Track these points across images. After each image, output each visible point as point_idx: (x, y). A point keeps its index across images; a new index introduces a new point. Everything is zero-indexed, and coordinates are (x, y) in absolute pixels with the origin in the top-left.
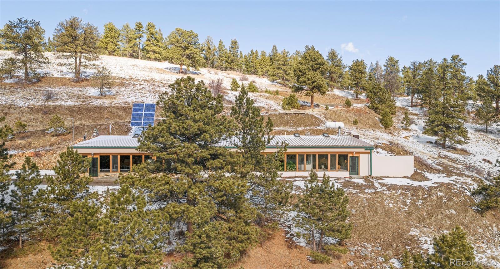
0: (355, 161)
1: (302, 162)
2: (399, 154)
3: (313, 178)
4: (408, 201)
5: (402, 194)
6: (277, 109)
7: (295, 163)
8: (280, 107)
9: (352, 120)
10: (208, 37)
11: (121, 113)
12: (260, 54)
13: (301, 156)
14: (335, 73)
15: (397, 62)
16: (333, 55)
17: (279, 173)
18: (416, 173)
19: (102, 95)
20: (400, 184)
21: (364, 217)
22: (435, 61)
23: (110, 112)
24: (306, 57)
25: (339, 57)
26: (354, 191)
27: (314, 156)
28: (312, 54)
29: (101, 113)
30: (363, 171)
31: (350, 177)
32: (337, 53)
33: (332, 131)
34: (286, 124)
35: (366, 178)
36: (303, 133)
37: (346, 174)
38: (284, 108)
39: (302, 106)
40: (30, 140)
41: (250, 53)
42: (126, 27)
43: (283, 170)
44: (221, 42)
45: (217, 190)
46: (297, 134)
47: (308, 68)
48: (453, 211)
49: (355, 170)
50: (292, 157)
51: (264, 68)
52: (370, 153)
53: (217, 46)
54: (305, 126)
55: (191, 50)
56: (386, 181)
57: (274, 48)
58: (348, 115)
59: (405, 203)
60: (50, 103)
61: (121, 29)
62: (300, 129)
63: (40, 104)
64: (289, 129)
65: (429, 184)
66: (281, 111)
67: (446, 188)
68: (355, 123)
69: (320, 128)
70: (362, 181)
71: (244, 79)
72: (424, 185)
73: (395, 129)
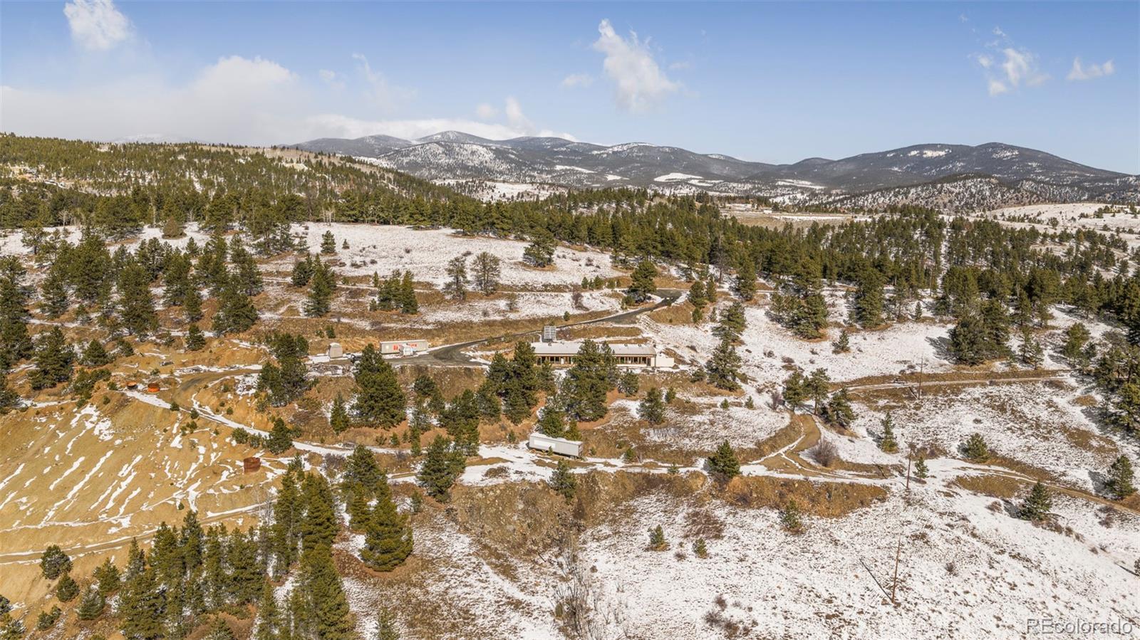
0: (649, 360)
1: (627, 360)
2: (671, 355)
4: (664, 377)
6: (618, 310)
7: (624, 360)
8: (620, 307)
9: (670, 318)
11: (528, 324)
13: (627, 357)
18: (675, 365)
19: (511, 308)
20: (665, 370)
21: (646, 383)
23: (522, 323)
26: (645, 374)
27: (633, 357)
29: (518, 325)
30: (652, 365)
31: (646, 368)
33: (645, 340)
34: (621, 335)
35: (653, 368)
36: (629, 342)
37: (645, 365)
38: (622, 308)
39: (636, 302)
43: (618, 364)
46: (626, 342)
48: (681, 382)
49: (649, 364)
50: (622, 358)
54: (632, 336)
56: (661, 369)
58: (668, 314)
60: (487, 318)
62: (629, 338)
63: (483, 319)
64: (623, 338)
65: (678, 370)
66: (621, 312)
67: (683, 372)
68: (671, 321)
69: (640, 337)
70: (650, 369)
71: (589, 263)
72: (674, 371)
73: (704, 322)
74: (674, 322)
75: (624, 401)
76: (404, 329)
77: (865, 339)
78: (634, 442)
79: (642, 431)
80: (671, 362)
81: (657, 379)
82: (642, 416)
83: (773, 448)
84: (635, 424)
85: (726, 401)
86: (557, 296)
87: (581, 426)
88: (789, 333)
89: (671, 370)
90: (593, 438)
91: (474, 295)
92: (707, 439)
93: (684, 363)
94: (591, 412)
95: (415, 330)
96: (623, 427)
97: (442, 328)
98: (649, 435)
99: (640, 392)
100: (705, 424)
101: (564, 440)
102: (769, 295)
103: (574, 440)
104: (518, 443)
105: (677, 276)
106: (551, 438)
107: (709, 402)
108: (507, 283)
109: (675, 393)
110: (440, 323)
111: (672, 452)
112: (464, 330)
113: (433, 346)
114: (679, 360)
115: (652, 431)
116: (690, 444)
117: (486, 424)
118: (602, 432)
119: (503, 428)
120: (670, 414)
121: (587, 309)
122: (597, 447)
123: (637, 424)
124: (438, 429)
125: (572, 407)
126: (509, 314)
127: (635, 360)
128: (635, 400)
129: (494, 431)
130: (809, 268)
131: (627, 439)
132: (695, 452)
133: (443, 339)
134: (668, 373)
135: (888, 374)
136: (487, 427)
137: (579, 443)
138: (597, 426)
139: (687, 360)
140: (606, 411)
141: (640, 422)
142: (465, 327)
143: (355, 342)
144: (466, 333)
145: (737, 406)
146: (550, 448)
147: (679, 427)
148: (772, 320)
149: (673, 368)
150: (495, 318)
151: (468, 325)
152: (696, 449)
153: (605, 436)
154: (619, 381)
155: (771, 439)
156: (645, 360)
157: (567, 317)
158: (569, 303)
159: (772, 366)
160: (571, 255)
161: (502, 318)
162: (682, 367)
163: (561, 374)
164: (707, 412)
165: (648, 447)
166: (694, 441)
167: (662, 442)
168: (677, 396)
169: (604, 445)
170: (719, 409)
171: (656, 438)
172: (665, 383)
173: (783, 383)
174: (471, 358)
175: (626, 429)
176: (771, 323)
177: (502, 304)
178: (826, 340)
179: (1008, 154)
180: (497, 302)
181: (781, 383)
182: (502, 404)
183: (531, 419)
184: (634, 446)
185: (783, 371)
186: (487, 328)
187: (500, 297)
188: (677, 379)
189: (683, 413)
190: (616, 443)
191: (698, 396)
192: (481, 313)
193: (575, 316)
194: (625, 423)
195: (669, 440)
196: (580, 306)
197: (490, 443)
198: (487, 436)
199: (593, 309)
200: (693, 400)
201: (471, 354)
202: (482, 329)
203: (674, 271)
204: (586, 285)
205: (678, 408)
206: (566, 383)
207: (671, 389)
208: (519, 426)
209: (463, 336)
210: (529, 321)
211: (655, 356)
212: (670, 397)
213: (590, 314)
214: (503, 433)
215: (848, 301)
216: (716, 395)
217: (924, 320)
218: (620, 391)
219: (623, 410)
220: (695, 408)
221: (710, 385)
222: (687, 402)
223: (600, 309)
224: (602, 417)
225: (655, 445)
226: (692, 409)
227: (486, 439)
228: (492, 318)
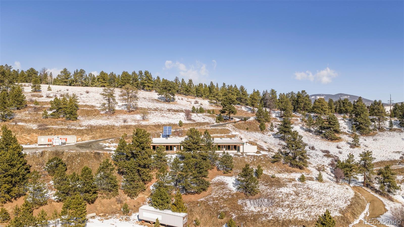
0: (239, 147)
1: (222, 148)
2: (254, 145)
3: (224, 153)
4: (252, 160)
5: (251, 157)
6: (214, 122)
7: (220, 148)
8: (215, 121)
9: (246, 127)
10: (176, 77)
11: (154, 128)
12: (204, 85)
13: (222, 146)
14: (243, 98)
15: (276, 92)
16: (242, 88)
17: (215, 151)
18: (258, 151)
19: (144, 119)
20: (251, 155)
21: (239, 163)
22: (294, 92)
23: (150, 127)
24: (227, 98)
25: (245, 90)
26: (237, 157)
27: (226, 146)
28: (230, 97)
29: (146, 128)
30: (241, 150)
31: (237, 153)
32: (244, 88)
33: (234, 136)
34: (217, 133)
35: (242, 153)
36: (223, 137)
37: (236, 151)
38: (216, 122)
39: (225, 120)
40: (129, 140)
41: (198, 85)
42: (134, 73)
43: (217, 150)
44: (183, 79)
45: (202, 155)
46: (221, 137)
47: (228, 103)
48: (264, 162)
49: (239, 150)
50: (219, 146)
51: (206, 94)
52: (243, 145)
53: (181, 82)
54: (224, 134)
55: (172, 91)
56: (248, 154)
57: (212, 83)
58: (245, 125)
59: (251, 160)
60: (126, 124)
61: (131, 74)
62: (222, 135)
63: (123, 124)
64: (219, 135)
65: (260, 154)
66: (216, 124)
67: (265, 156)
68: (247, 129)
69: (230, 134)
70: (240, 154)
71: (196, 102)
72: (258, 155)
73: (267, 131)
74: (249, 130)
75: (222, 177)
76: (62, 129)
77: (365, 140)
78: (234, 212)
79: (240, 202)
80: (255, 149)
81: (246, 160)
82: (238, 189)
83: (355, 216)
84: (233, 195)
85: (303, 176)
86: (176, 114)
87: (186, 198)
88: (318, 137)
89: (256, 154)
90: (197, 210)
91: (121, 112)
92: (297, 208)
93: (263, 150)
94: (195, 186)
95: (70, 130)
96: (222, 198)
97: (91, 129)
98: (246, 205)
99: (234, 170)
100: (291, 195)
101: (170, 212)
102: (299, 119)
103: (180, 212)
104: (131, 215)
105: (246, 110)
106: (158, 210)
107: (288, 177)
108: (144, 107)
109: (262, 170)
110: (91, 126)
111: (269, 221)
112: (108, 131)
113: (82, 141)
114: (260, 148)
115: (248, 202)
116: (284, 213)
117: (104, 198)
118: (205, 203)
119: (120, 201)
120: (262, 187)
121: (194, 121)
122: (201, 218)
123: (235, 196)
124: (54, 204)
125: (180, 182)
126: (141, 122)
127: (228, 147)
128: (231, 176)
129: (110, 204)
130: (322, 102)
131: (227, 209)
132: (290, 221)
133: (91, 136)
134: (254, 156)
135: (392, 159)
136: (105, 201)
137: (183, 214)
138: (201, 198)
139: (265, 148)
140: (208, 184)
141: (237, 194)
142: (109, 129)
143: (22, 137)
144: (109, 132)
145: (310, 180)
146: (157, 220)
147: (271, 198)
148: (305, 131)
149: (256, 153)
150: (131, 124)
151: (112, 127)
152: (291, 218)
153: (208, 207)
154: (217, 162)
155: (349, 207)
156: (236, 147)
157: (181, 124)
158: (183, 117)
159: (317, 155)
160: (186, 100)
161: (136, 124)
162: (263, 153)
163: (172, 156)
164: (290, 185)
165: (247, 217)
166: (287, 210)
167: (259, 212)
168: (264, 172)
169: (207, 216)
170: (298, 182)
171: (252, 209)
172: (253, 164)
173: (329, 165)
174: (106, 147)
175: (226, 200)
176: (306, 132)
177: (138, 117)
178: (342, 141)
179: (346, 97)
180: (135, 116)
181: (327, 165)
182: (121, 180)
183: (145, 192)
184: (234, 216)
185: (325, 158)
186: (125, 129)
187: (138, 113)
188: (261, 160)
189: (271, 186)
190: (218, 213)
191: (279, 173)
192: (122, 121)
193: (186, 124)
194: (225, 195)
195: (264, 209)
196: (190, 120)
197: (104, 215)
198: (103, 209)
199: (198, 121)
200: (277, 175)
201: (107, 145)
202: (121, 130)
203: (244, 108)
204: (194, 110)
205: (267, 182)
206: (176, 162)
207: (259, 167)
208: (135, 199)
209: (106, 134)
210: (155, 126)
211: (243, 144)
212: (258, 173)
213: (196, 123)
214: (119, 205)
215: (345, 121)
216: (291, 172)
217: (395, 130)
218: (218, 169)
219: (222, 184)
220: (279, 182)
221: (285, 165)
222: (273, 177)
223: (203, 121)
224: (204, 190)
225: (253, 216)
226: (279, 183)
227: (102, 212)
228: (129, 124)
